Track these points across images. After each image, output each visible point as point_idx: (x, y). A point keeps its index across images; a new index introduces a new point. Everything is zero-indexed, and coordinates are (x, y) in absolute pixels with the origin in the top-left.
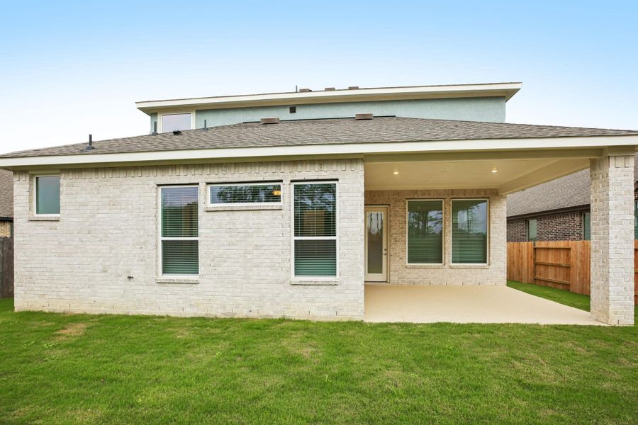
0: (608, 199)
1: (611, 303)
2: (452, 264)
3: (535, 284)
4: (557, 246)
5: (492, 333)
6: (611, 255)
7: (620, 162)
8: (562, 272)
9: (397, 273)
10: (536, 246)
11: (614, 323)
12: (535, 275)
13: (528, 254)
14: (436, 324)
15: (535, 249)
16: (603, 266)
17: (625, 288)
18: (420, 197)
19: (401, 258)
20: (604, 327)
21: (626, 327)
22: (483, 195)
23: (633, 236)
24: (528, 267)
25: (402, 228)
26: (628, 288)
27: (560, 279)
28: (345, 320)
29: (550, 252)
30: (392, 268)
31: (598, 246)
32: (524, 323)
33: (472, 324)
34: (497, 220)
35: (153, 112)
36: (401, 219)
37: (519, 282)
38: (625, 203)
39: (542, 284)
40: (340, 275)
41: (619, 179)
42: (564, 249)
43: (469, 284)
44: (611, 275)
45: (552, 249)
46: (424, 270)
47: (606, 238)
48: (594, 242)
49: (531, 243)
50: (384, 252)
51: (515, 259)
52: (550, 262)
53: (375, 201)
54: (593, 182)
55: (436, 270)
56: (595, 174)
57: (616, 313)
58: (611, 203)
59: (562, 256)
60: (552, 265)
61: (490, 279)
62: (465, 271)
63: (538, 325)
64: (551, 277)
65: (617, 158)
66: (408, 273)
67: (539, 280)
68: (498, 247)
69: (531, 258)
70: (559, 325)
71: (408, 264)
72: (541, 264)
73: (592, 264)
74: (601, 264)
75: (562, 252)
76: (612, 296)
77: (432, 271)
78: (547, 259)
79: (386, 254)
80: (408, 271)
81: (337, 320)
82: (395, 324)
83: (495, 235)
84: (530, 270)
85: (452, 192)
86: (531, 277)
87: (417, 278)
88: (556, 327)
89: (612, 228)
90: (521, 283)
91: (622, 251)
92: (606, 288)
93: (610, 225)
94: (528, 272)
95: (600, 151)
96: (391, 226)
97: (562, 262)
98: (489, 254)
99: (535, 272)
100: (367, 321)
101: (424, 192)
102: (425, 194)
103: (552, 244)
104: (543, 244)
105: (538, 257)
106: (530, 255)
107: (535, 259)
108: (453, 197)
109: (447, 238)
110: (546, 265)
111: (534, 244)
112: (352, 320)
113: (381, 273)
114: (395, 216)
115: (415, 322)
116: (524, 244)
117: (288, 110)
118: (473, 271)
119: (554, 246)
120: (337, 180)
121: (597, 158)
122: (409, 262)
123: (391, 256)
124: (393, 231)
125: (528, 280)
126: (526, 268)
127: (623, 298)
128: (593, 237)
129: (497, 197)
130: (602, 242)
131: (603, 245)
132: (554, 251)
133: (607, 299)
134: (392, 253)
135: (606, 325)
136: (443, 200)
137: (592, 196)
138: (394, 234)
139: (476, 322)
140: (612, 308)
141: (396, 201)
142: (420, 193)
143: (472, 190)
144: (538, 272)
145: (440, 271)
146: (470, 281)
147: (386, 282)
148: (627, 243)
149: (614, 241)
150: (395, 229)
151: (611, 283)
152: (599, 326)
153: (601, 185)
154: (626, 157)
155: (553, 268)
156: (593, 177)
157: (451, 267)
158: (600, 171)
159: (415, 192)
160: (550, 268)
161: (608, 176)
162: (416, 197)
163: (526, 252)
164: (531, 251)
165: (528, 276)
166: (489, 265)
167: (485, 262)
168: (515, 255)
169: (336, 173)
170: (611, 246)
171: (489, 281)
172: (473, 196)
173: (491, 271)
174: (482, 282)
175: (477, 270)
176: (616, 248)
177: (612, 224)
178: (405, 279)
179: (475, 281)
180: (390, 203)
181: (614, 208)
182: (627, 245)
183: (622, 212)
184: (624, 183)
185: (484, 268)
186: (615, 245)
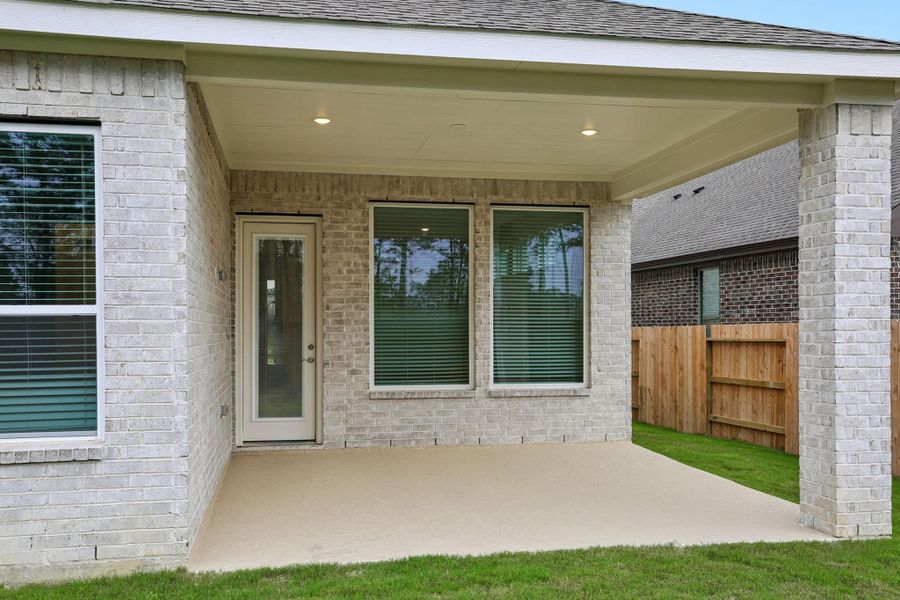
0: (833, 217)
1: (841, 481)
2: (493, 387)
3: (711, 435)
4: (757, 338)
5: (544, 579)
6: (840, 359)
7: (862, 120)
8: (768, 402)
9: (343, 415)
10: (714, 337)
11: (847, 532)
12: (710, 410)
13: (694, 357)
14: (403, 563)
15: (710, 344)
16: (823, 387)
17: (871, 443)
18: (407, 197)
19: (353, 372)
20: (826, 544)
21: (873, 542)
22: (573, 199)
23: (887, 311)
24: (695, 390)
25: (358, 284)
26: (878, 443)
27: (764, 422)
28: (125, 572)
29: (743, 351)
30: (329, 399)
31: (812, 335)
32: (638, 545)
33: (502, 556)
34: (609, 266)
36: (356, 258)
37: (674, 430)
38: (870, 225)
39: (727, 433)
40: (108, 428)
41: (858, 164)
42: (771, 343)
43: (539, 439)
44: (840, 410)
45: (747, 343)
46: (419, 405)
47: (829, 314)
48: (807, 326)
49: (700, 329)
50: (307, 353)
51: (667, 369)
52: (743, 377)
53: (279, 203)
54: (805, 170)
55: (452, 403)
56: (809, 149)
57: (852, 509)
58: (839, 225)
59: (768, 360)
60: (748, 386)
61: (592, 423)
62: (527, 404)
63: (670, 548)
64: (744, 417)
65: (855, 111)
66: (375, 414)
67: (721, 424)
68: (610, 339)
69: (702, 367)
70: (723, 546)
71: (373, 388)
72: (721, 384)
73: (802, 382)
74: (820, 382)
75: (768, 351)
76: (843, 463)
77: (441, 406)
78: (736, 369)
79: (312, 360)
80: (375, 407)
81: (96, 574)
82: (284, 572)
84: (699, 398)
85: (495, 185)
86: (701, 417)
87: (398, 429)
88: (713, 553)
89: (841, 288)
90: (681, 432)
91: (864, 347)
92: (830, 443)
93: (838, 282)
94: (695, 405)
95: (817, 88)
96: (326, 278)
97: (768, 378)
98: (590, 357)
99: (710, 405)
100: (196, 568)
101: (418, 183)
102: (420, 190)
103: (747, 331)
104: (726, 332)
105: (716, 365)
106: (698, 362)
107: (710, 371)
108: (495, 199)
109: (481, 313)
110: (735, 386)
111: (708, 334)
112: (147, 570)
113: (299, 414)
114: (337, 248)
115: (343, 561)
116: (686, 331)
118: (550, 404)
119: (750, 337)
120: (96, 123)
121: (812, 107)
122: (378, 382)
123: (325, 364)
124: (332, 293)
125: (695, 425)
126: (690, 392)
127: (865, 468)
128: (803, 312)
129: (609, 206)
130: (820, 326)
131: (824, 334)
132: (750, 348)
133: (833, 471)
134: (328, 355)
135: (830, 539)
136: (470, 209)
137: (801, 206)
138: (332, 301)
139: (513, 550)
140: (843, 495)
141: (340, 206)
142: (408, 187)
143: (546, 182)
144: (717, 406)
145: (464, 405)
146: (541, 432)
147: (315, 440)
148: (875, 328)
149: (848, 322)
150: (336, 286)
151: (841, 432)
152: (814, 544)
153: (820, 177)
154: (876, 108)
155: (750, 393)
156: (804, 158)
157: (490, 395)
158: (819, 143)
159: (394, 181)
160: (742, 392)
161: (833, 156)
162: (396, 195)
163: (690, 353)
164: (702, 348)
165: (695, 413)
166: (589, 387)
167: (580, 379)
168: (667, 359)
169: (93, 101)
170: (841, 337)
171: (589, 429)
172: (547, 201)
173: (593, 404)
174: (570, 432)
175: (558, 400)
176: (850, 340)
177: (842, 279)
178: (367, 432)
179: (554, 431)
180: (323, 211)
181: (845, 238)
182: (874, 333)
183: (864, 250)
184: (870, 176)
185: (575, 395)
186: (849, 334)
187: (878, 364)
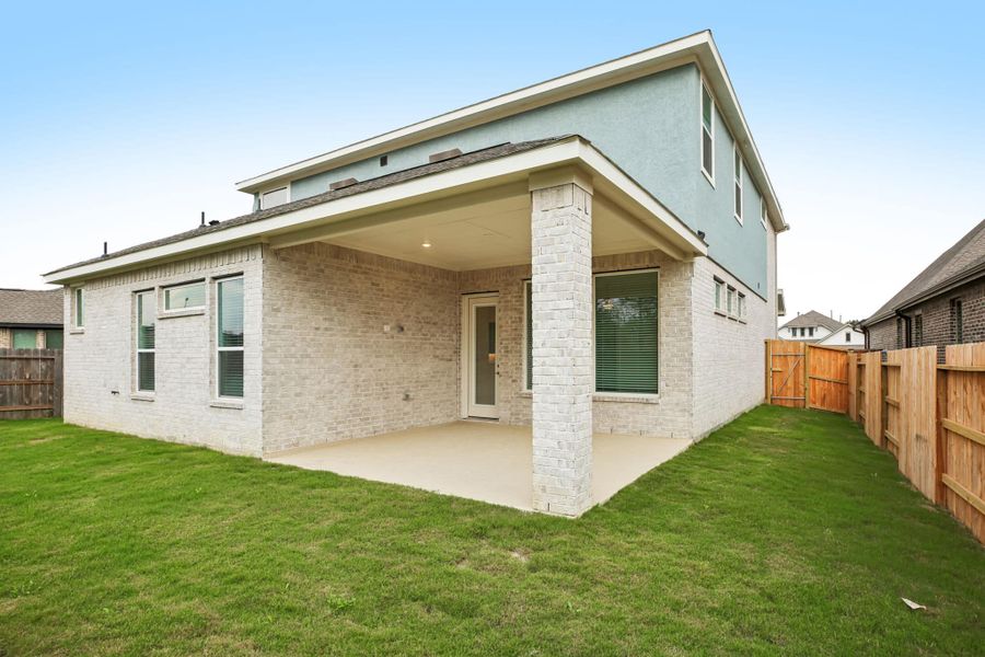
9: (509, 405)
11: (541, 508)
19: (514, 381)
22: (647, 263)
25: (516, 330)
30: (502, 396)
34: (675, 309)
35: (255, 190)
36: (515, 315)
40: (245, 396)
41: (548, 231)
43: (623, 432)
53: (479, 287)
58: (535, 280)
61: (661, 424)
62: (615, 406)
66: (524, 406)
68: (675, 363)
71: (526, 391)
80: (524, 402)
83: (669, 339)
89: (536, 325)
91: (554, 370)
113: (493, 404)
114: (506, 310)
117: (379, 162)
118: (630, 408)
120: (243, 273)
123: (499, 376)
124: (503, 335)
138: (504, 340)
141: (508, 285)
143: (627, 254)
146: (624, 426)
149: (542, 351)
150: (506, 331)
166: (661, 397)
167: (656, 392)
169: (241, 264)
170: (537, 362)
171: (659, 428)
172: (628, 267)
173: (663, 410)
174: (645, 429)
175: (636, 405)
176: (543, 364)
177: (537, 319)
178: (520, 416)
179: (634, 427)
180: (499, 289)
181: (540, 288)
182: (561, 358)
183: (554, 296)
184: (557, 239)
185: (647, 403)
186: (542, 360)
187: (564, 383)
